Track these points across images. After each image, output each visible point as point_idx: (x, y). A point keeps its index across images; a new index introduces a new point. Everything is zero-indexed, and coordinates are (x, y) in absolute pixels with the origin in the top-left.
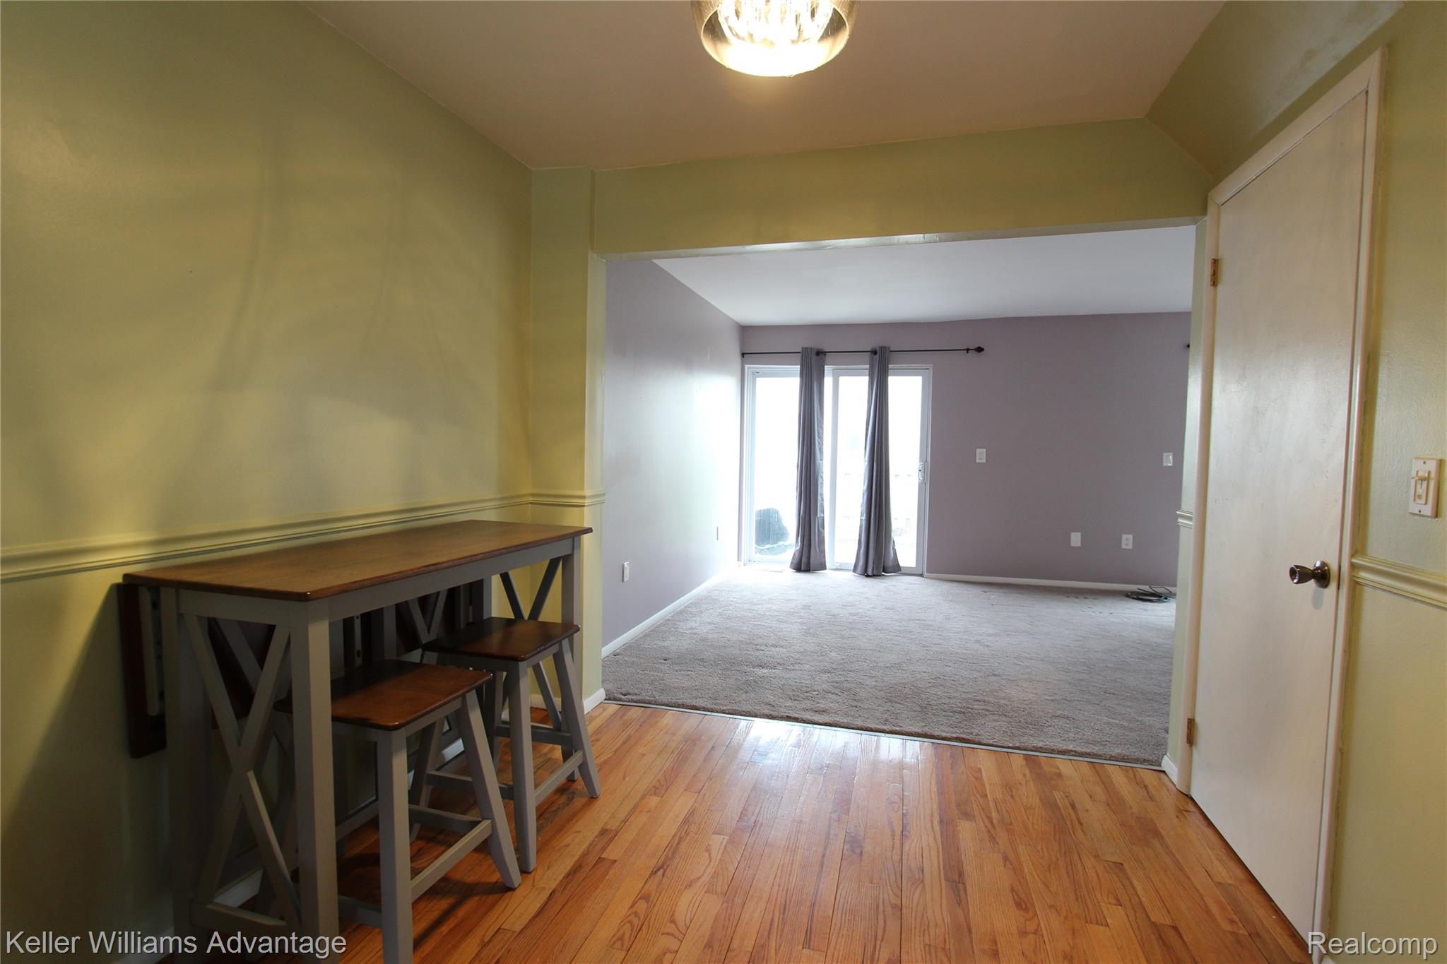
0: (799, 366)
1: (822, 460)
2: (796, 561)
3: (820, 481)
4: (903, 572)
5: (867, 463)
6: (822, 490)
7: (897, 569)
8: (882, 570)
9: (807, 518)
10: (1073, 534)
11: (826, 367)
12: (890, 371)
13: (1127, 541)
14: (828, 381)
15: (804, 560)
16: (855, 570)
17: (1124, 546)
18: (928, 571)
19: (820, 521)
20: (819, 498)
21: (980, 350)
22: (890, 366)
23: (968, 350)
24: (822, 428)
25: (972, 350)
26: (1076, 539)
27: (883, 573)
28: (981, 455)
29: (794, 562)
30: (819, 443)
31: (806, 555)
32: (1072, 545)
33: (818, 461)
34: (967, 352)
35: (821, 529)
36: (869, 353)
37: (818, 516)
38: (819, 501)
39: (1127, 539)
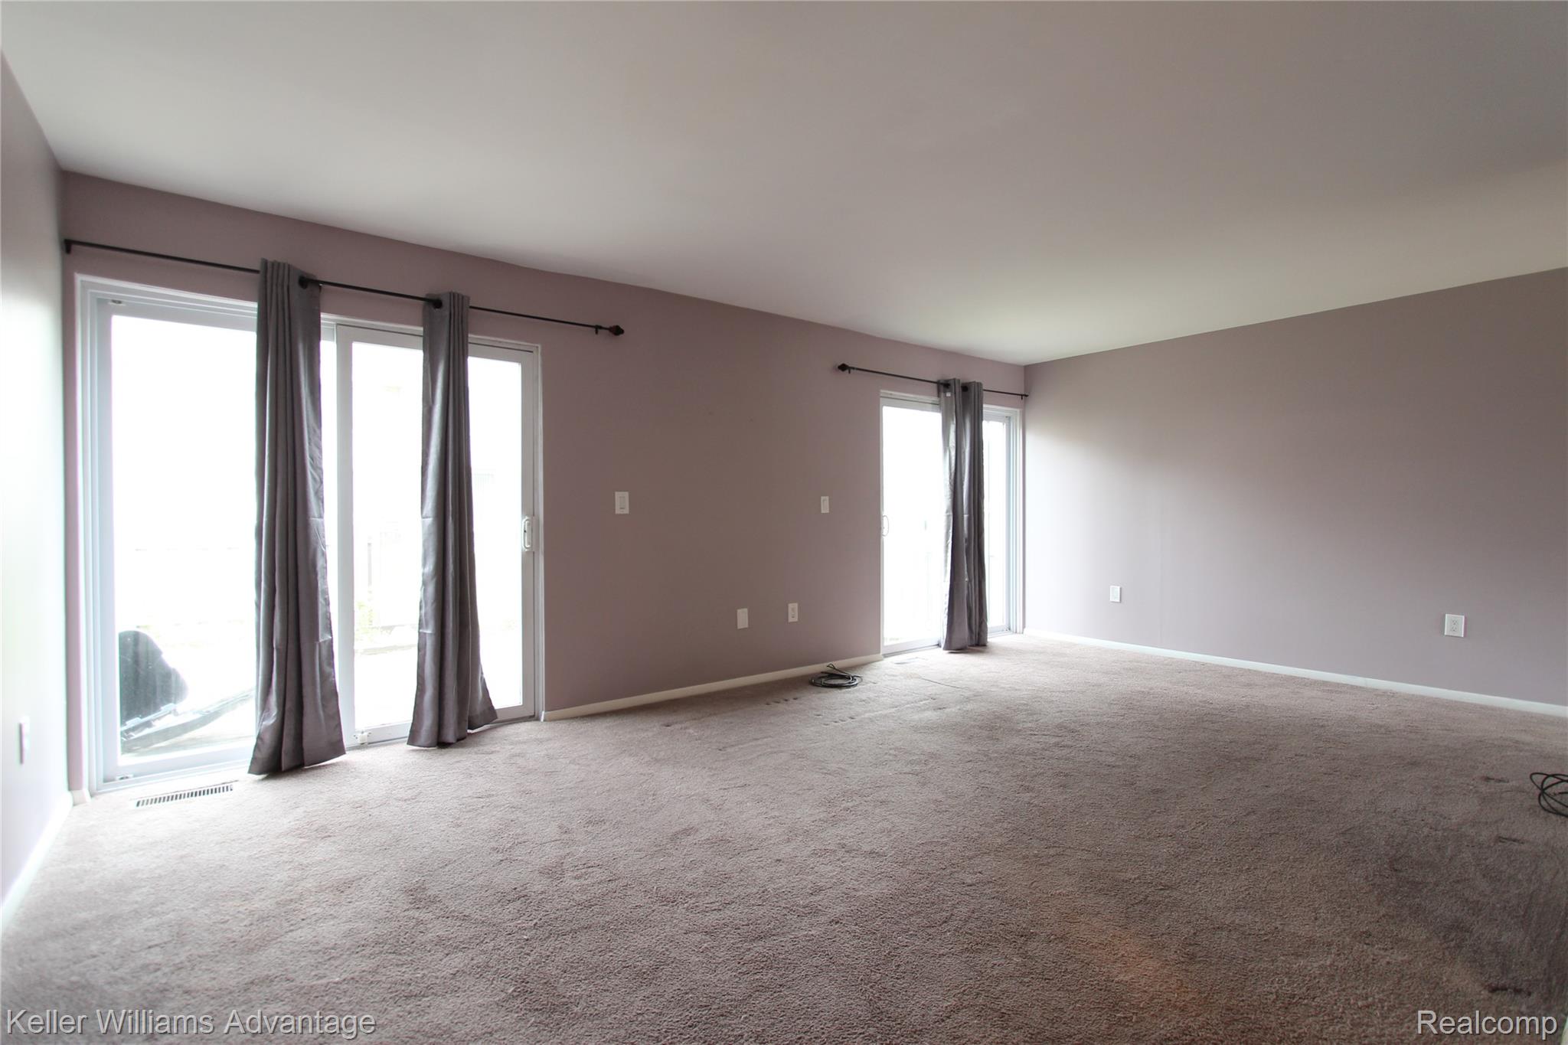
0: (255, 305)
1: (321, 517)
2: (266, 751)
3: (320, 563)
5: (429, 521)
6: (325, 583)
7: (490, 716)
8: (467, 727)
9: (292, 647)
10: (739, 611)
11: (322, 316)
13: (793, 612)
14: (328, 349)
15: (288, 744)
16: (412, 739)
17: (790, 620)
18: (549, 707)
19: (324, 652)
20: (321, 600)
21: (617, 331)
23: (598, 328)
24: (320, 448)
25: (606, 329)
26: (743, 618)
27: (469, 731)
28: (622, 502)
29: (259, 756)
30: (314, 479)
31: (293, 732)
32: (739, 626)
33: (314, 520)
34: (597, 332)
35: (327, 669)
36: (422, 302)
37: (321, 640)
38: (320, 605)
39: (793, 610)
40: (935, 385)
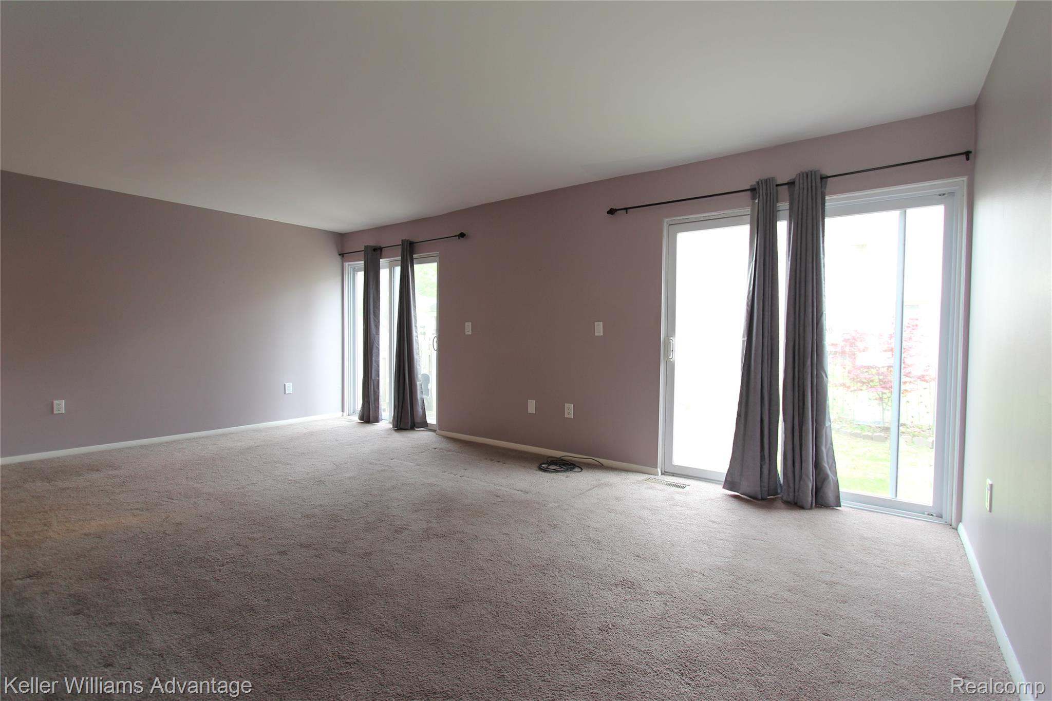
0: (363, 262)
1: (377, 334)
3: (374, 351)
4: (429, 427)
6: (377, 358)
7: (424, 424)
8: (413, 426)
10: (529, 401)
11: (381, 260)
12: (415, 261)
13: (569, 411)
17: (566, 416)
18: (439, 428)
19: (375, 383)
20: (374, 364)
21: (463, 236)
22: (414, 256)
23: (458, 236)
25: (460, 235)
26: (532, 406)
27: (415, 428)
28: (469, 328)
30: (374, 320)
31: (367, 410)
32: (529, 412)
33: (373, 335)
35: (376, 390)
37: (373, 378)
38: (374, 366)
39: (569, 409)
40: (749, 193)
